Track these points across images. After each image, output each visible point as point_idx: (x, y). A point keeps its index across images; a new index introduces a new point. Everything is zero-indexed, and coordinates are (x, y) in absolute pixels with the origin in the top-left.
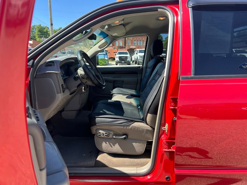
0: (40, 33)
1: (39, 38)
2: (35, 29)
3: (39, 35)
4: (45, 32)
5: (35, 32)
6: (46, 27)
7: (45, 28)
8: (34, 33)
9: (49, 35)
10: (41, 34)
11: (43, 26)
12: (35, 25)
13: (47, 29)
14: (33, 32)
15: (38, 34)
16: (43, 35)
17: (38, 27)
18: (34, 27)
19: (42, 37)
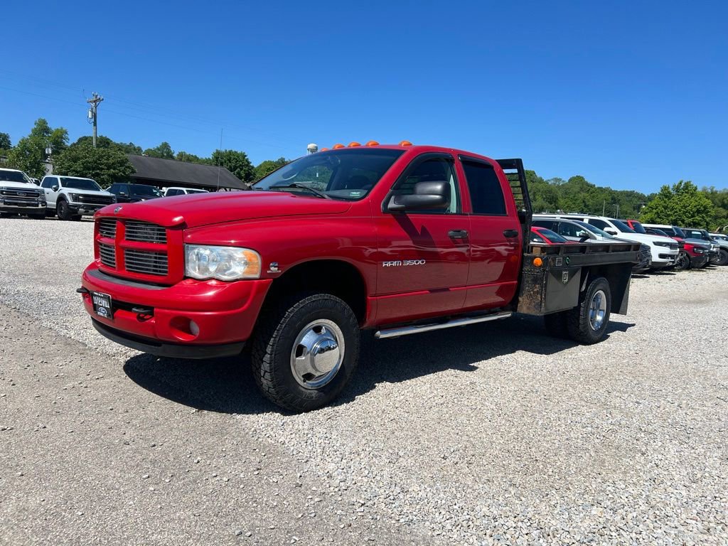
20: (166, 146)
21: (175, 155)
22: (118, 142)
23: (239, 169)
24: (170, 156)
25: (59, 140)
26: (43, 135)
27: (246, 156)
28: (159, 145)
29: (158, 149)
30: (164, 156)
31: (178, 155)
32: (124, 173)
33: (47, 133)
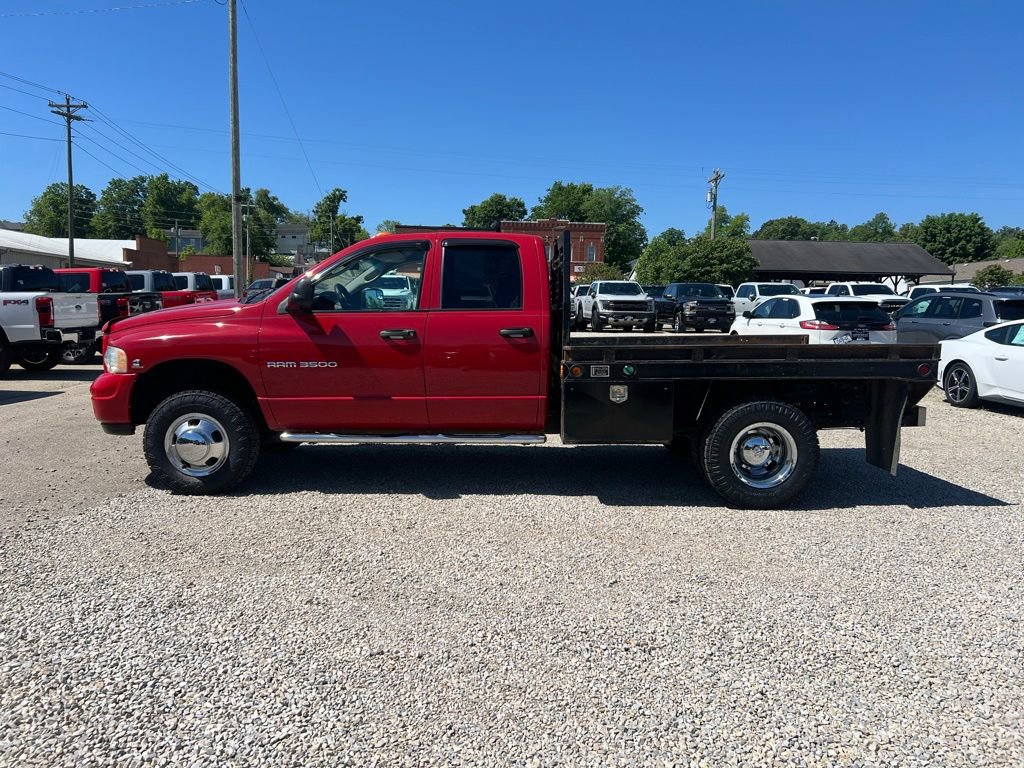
0: (162, 210)
1: (156, 226)
2: (141, 193)
3: (157, 218)
4: (181, 207)
5: (142, 205)
6: (187, 183)
7: (184, 190)
8: (136, 208)
9: (199, 218)
10: (166, 214)
11: (176, 181)
12: (144, 175)
13: (190, 193)
14: (135, 203)
15: (155, 214)
16: (173, 215)
17: (157, 187)
18: (138, 184)
19: (174, 222)
20: (882, 218)
21: (897, 230)
22: (812, 221)
23: (963, 242)
24: (888, 232)
25: (739, 230)
26: (722, 227)
27: (979, 219)
28: (871, 217)
29: (870, 224)
30: (878, 232)
31: (901, 229)
32: (741, 267)
33: (726, 222)
